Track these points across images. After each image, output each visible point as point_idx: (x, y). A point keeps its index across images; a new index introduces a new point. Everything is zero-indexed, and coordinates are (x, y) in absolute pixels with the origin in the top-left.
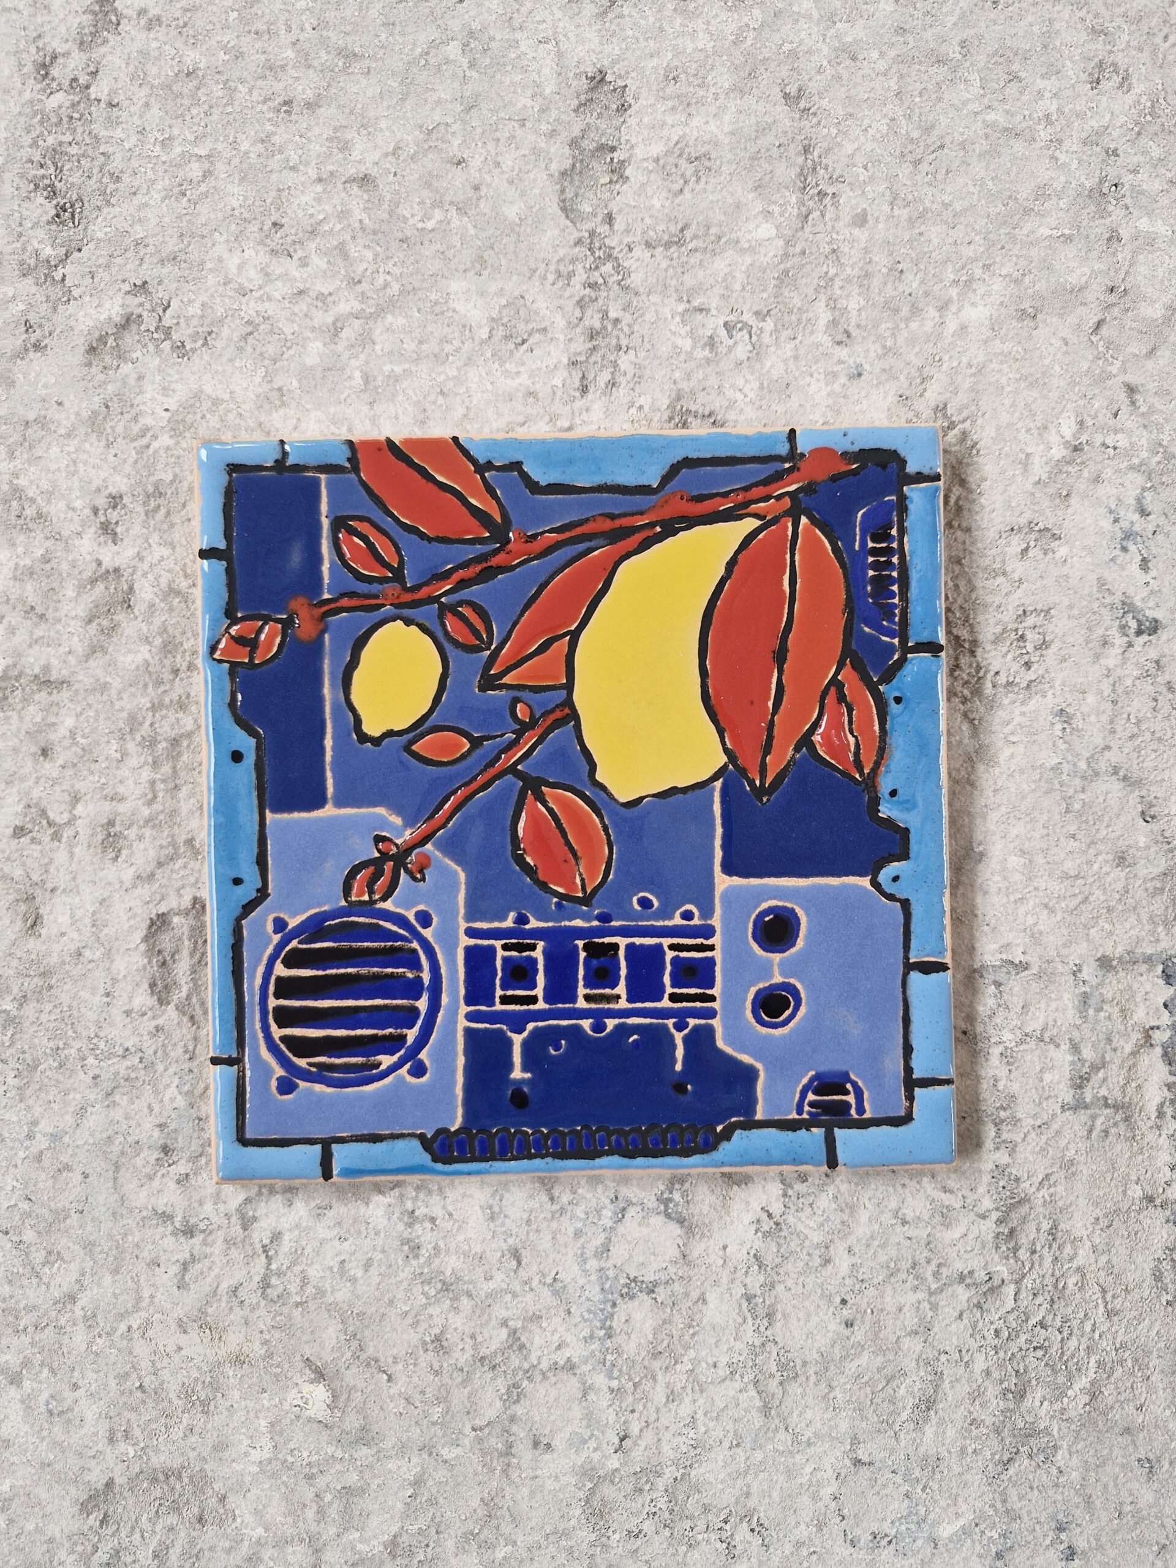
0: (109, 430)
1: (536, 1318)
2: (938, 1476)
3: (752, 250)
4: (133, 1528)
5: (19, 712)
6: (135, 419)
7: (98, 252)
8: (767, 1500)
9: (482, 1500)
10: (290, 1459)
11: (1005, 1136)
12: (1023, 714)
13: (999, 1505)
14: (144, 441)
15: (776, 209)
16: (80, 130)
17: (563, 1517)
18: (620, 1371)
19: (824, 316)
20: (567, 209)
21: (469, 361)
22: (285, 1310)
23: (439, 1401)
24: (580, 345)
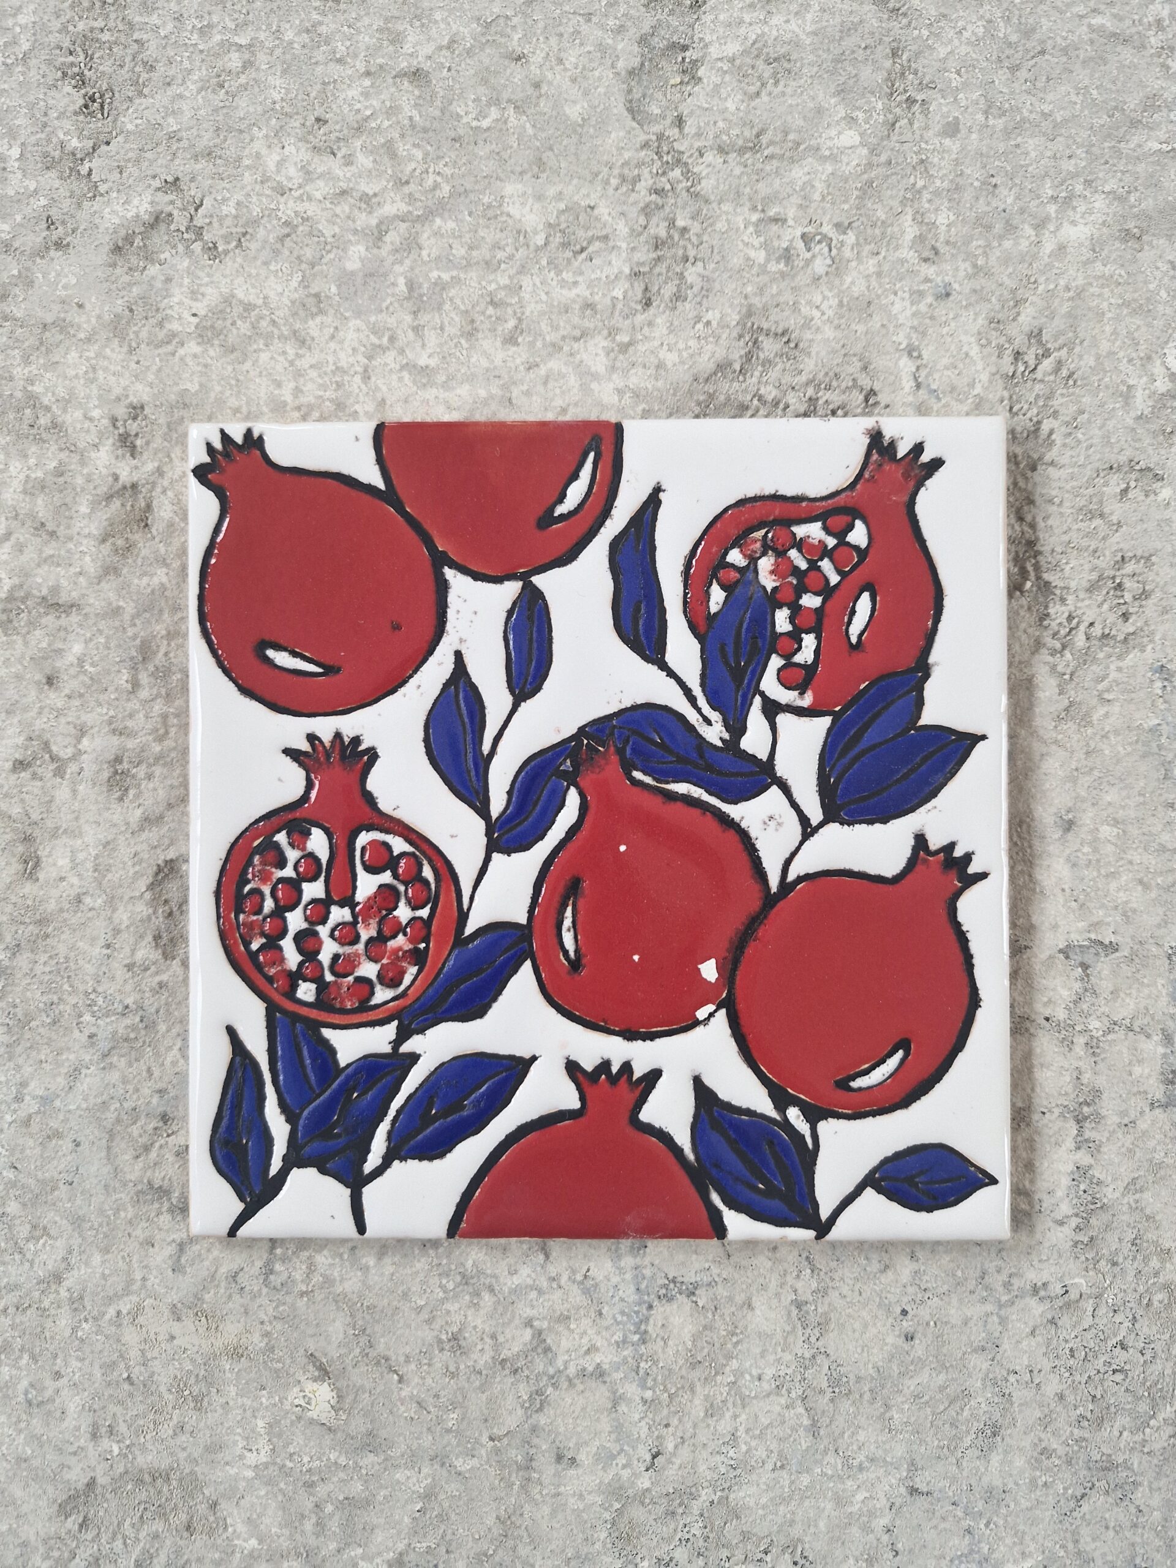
0: (132, 336)
1: (564, 1319)
2: (1004, 1511)
3: (833, 158)
4: (114, 1534)
5: (24, 637)
6: (161, 324)
7: (127, 146)
8: (812, 1530)
9: (498, 1518)
10: (290, 1465)
11: (1088, 1134)
12: (1119, 669)
13: (1070, 1546)
14: (170, 348)
15: (860, 115)
16: (113, 16)
17: (587, 1539)
18: (655, 1380)
19: (910, 230)
20: (634, 110)
21: (523, 270)
22: (289, 1299)
23: (454, 1405)
24: (644, 255)
